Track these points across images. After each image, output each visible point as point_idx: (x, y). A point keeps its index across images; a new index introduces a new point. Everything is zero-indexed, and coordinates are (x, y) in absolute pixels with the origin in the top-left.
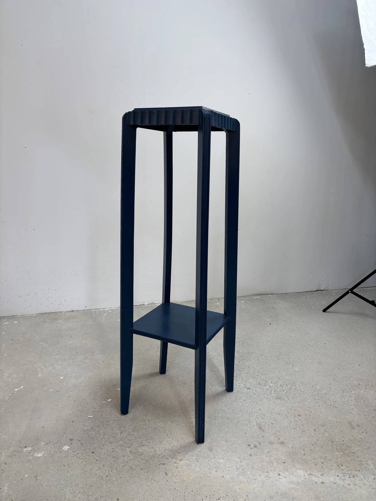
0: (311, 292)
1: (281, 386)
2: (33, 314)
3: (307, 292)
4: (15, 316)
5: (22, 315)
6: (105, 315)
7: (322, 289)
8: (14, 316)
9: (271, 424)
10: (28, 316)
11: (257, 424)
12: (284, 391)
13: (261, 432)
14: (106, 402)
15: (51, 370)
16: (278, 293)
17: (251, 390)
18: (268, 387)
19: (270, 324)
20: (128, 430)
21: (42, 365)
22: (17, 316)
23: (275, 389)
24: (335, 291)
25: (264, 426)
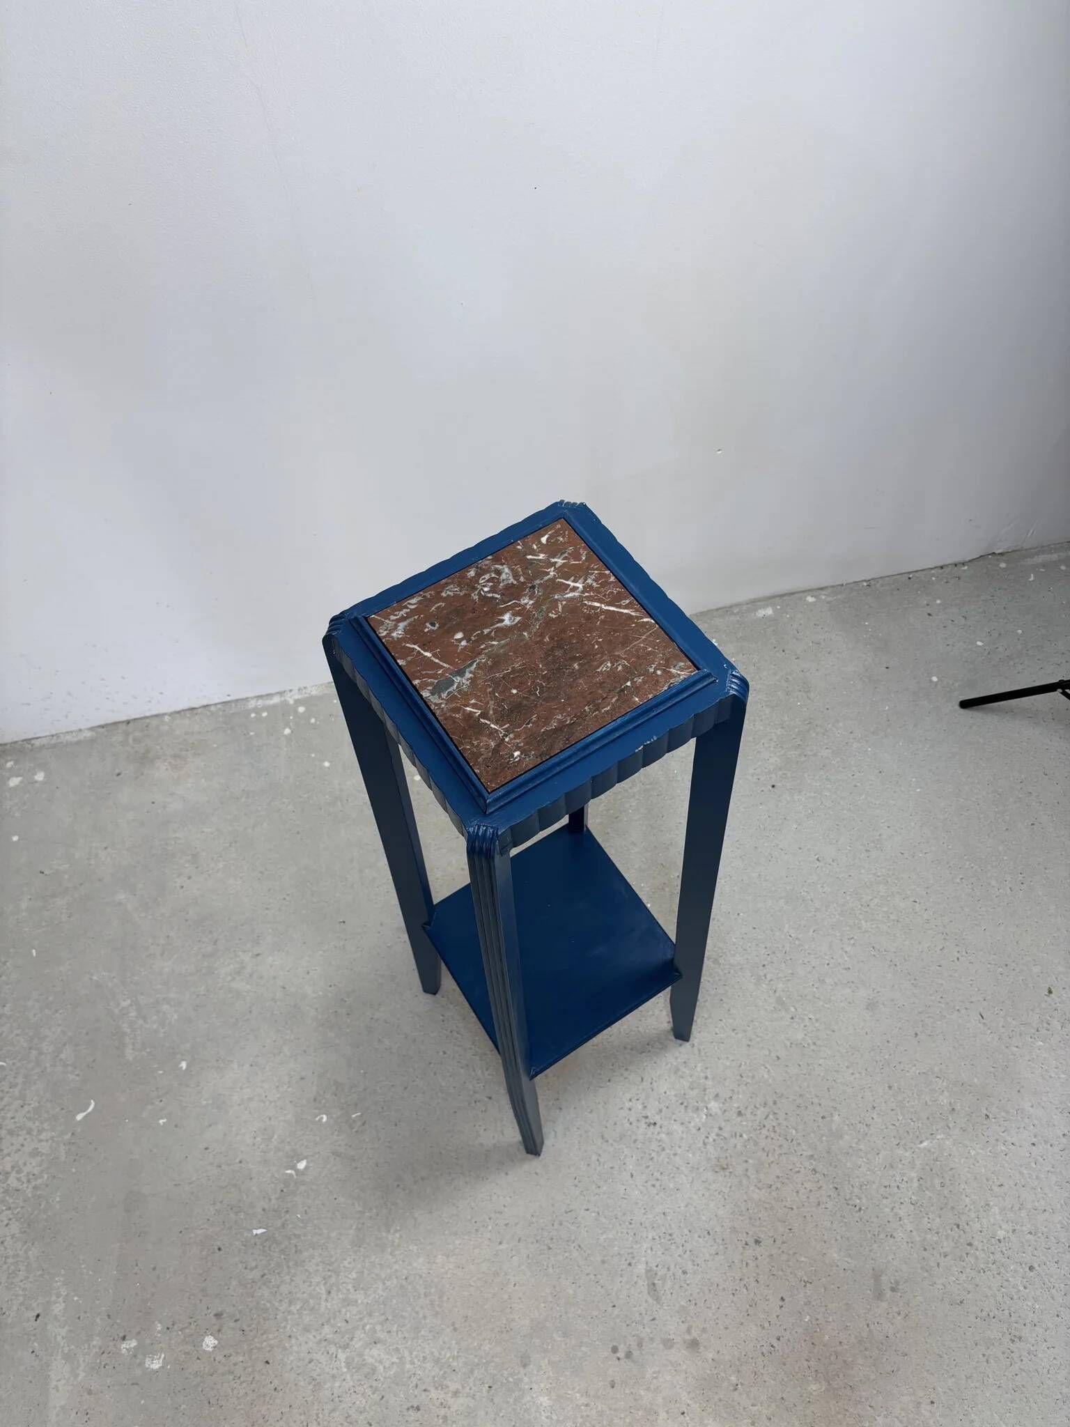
0: (956, 565)
1: (740, 1114)
2: (82, 728)
3: (942, 567)
4: (33, 742)
5: (53, 736)
6: (287, 731)
7: (997, 552)
8: (30, 740)
9: (680, 1271)
10: (69, 738)
11: (648, 1271)
12: (741, 1136)
13: (650, 1300)
14: (293, 1172)
15: (155, 1026)
16: (840, 583)
17: (657, 1128)
18: (705, 1117)
19: (773, 786)
20: (344, 1285)
21: (131, 1005)
22: (39, 740)
23: (720, 1129)
24: (1040, 559)
25: (663, 1279)
